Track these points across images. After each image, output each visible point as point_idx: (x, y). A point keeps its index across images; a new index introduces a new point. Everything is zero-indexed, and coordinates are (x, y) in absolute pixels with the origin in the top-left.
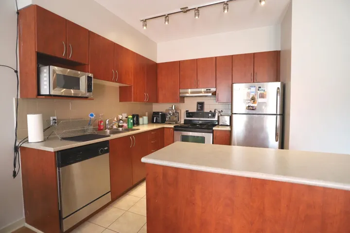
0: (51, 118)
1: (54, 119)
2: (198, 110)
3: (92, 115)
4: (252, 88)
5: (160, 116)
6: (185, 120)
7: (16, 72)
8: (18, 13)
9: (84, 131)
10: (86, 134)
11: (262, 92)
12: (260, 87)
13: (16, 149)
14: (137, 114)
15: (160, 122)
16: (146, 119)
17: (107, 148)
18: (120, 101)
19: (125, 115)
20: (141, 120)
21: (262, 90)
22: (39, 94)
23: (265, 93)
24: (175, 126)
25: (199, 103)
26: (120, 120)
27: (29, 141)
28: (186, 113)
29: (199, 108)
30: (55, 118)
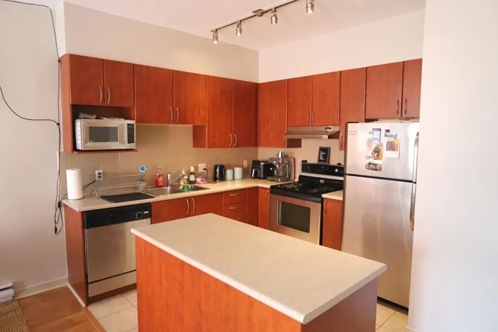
0: (97, 172)
1: (100, 173)
2: (319, 160)
3: (143, 169)
4: (375, 132)
5: (262, 168)
6: (300, 176)
7: (58, 124)
8: (59, 61)
9: (136, 188)
10: (136, 191)
11: (391, 139)
12: (388, 131)
13: (60, 205)
14: (222, 164)
15: (262, 177)
16: (238, 171)
17: (147, 212)
18: (194, 147)
19: (201, 167)
20: (229, 173)
21: (392, 136)
22: (75, 148)
23: (396, 142)
24: (272, 187)
25: (322, 149)
26: (192, 173)
27: (69, 198)
28: (303, 165)
29: (321, 158)
30: (101, 171)
